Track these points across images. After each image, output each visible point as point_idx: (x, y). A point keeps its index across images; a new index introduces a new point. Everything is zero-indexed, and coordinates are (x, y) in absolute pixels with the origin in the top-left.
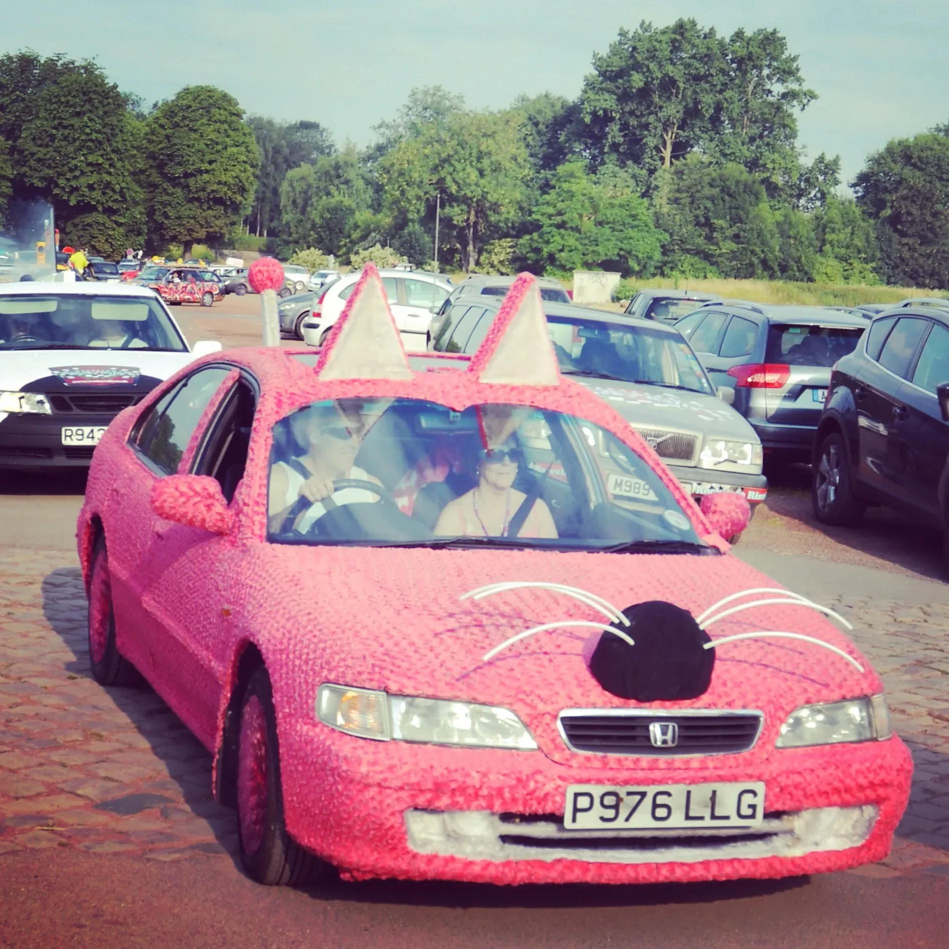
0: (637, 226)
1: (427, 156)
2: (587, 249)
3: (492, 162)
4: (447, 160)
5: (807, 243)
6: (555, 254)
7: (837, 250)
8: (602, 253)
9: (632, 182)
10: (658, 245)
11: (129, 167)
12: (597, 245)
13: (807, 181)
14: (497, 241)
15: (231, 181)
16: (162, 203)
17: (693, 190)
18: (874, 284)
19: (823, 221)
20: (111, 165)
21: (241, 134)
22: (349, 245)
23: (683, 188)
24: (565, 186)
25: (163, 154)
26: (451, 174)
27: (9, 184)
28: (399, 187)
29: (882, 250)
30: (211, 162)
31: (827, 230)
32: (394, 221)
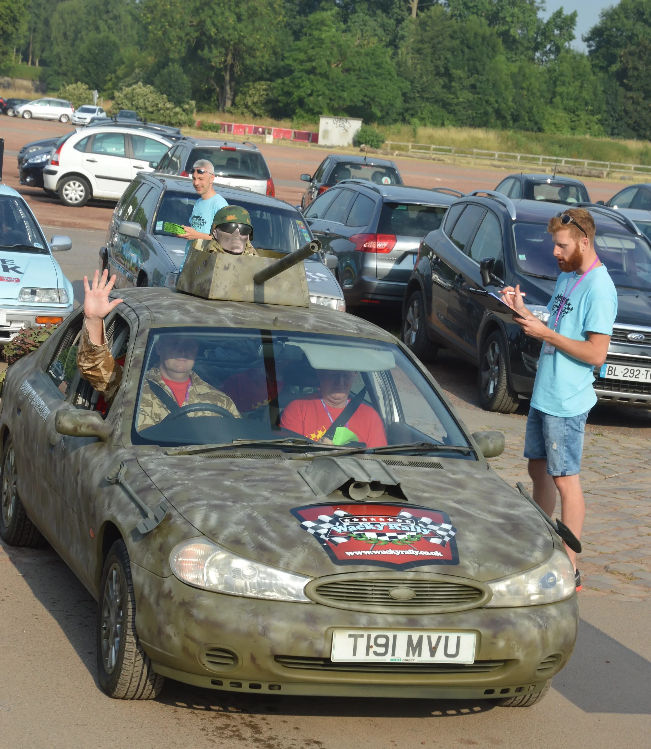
0: (381, 74)
2: (334, 95)
3: (249, 8)
4: (207, 3)
5: (538, 94)
6: (304, 98)
7: (566, 102)
8: (348, 99)
9: (380, 31)
10: (400, 93)
12: (343, 91)
13: (543, 34)
14: (251, 83)
17: (435, 41)
18: (599, 135)
19: (556, 74)
22: (114, 80)
23: (426, 39)
24: (316, 33)
26: (210, 17)
28: (161, 27)
29: (607, 103)
31: (558, 83)
32: (157, 60)
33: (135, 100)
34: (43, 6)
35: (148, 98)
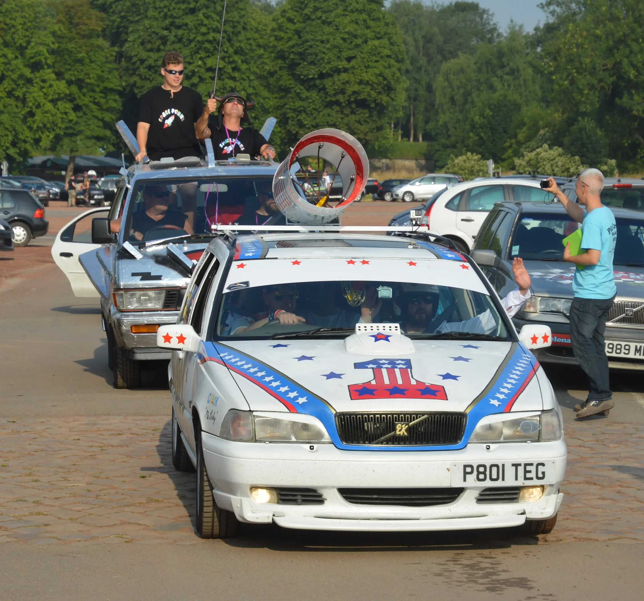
1: (598, 37)
4: (622, 41)
11: (254, 69)
15: (374, 79)
16: (295, 110)
20: (234, 69)
21: (382, 24)
22: (515, 146)
25: (293, 52)
26: (627, 57)
27: (117, 97)
28: (568, 76)
30: (349, 59)
32: (566, 116)
33: (540, 167)
34: (423, 69)
35: (556, 163)
